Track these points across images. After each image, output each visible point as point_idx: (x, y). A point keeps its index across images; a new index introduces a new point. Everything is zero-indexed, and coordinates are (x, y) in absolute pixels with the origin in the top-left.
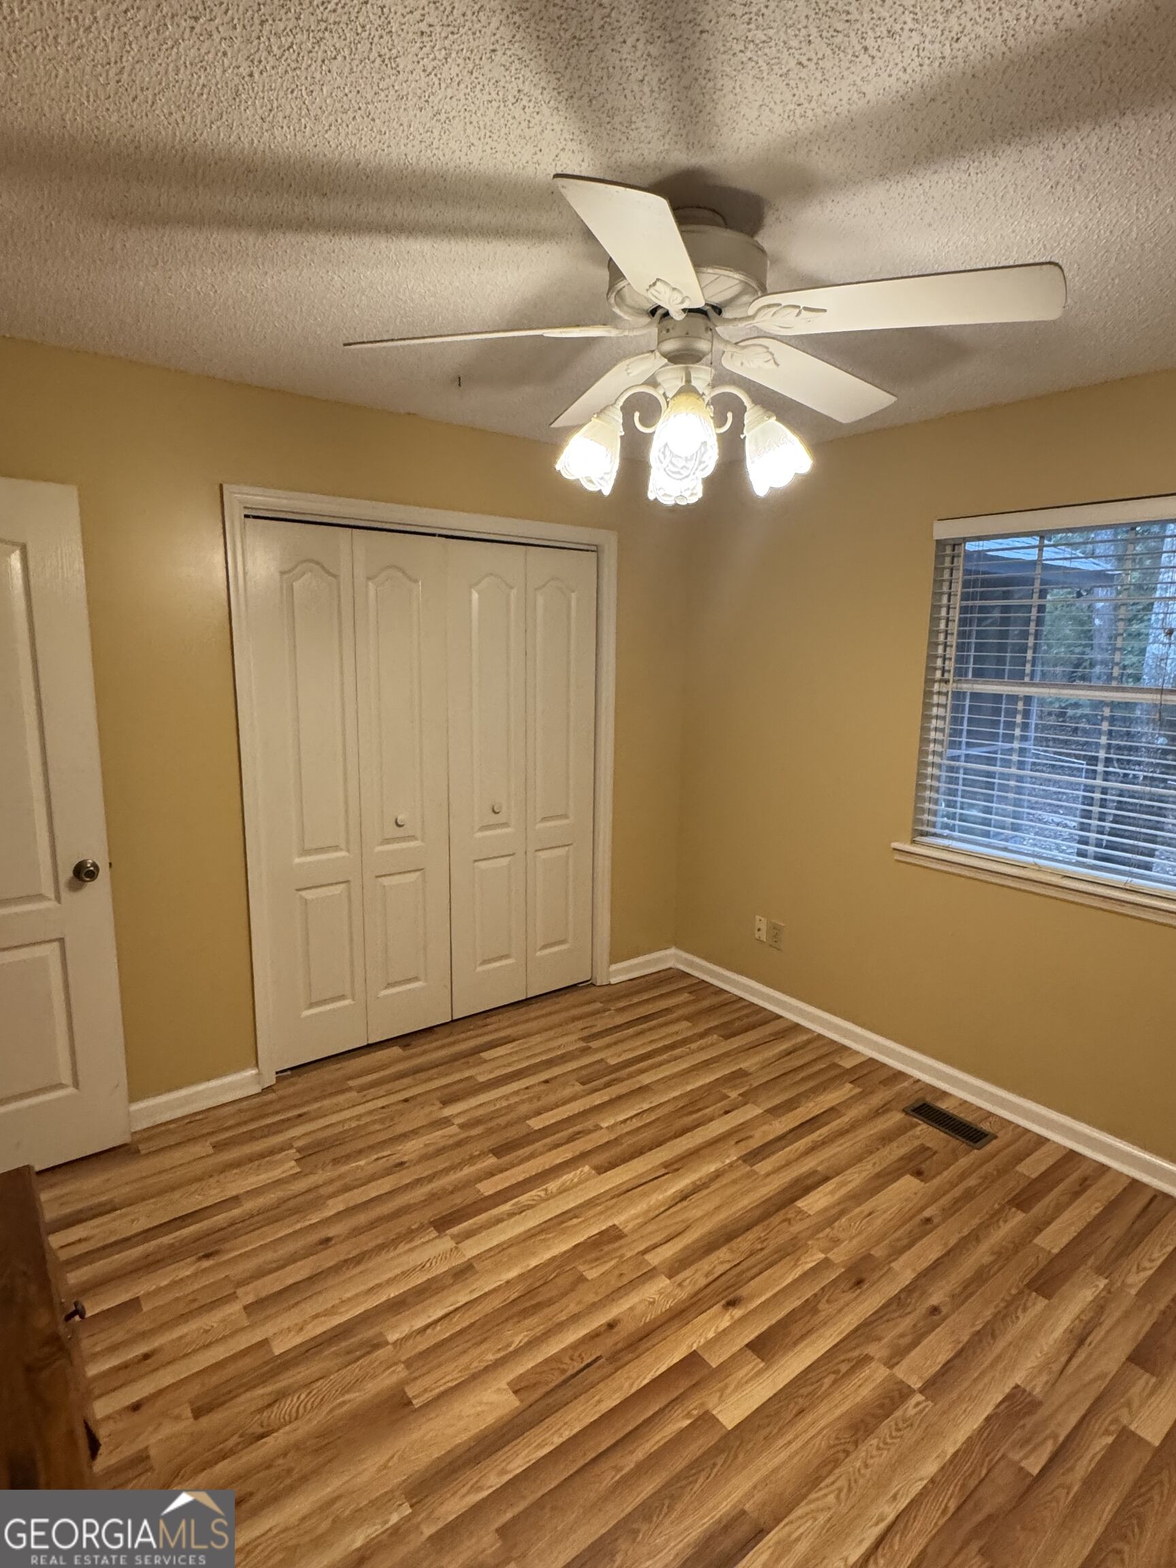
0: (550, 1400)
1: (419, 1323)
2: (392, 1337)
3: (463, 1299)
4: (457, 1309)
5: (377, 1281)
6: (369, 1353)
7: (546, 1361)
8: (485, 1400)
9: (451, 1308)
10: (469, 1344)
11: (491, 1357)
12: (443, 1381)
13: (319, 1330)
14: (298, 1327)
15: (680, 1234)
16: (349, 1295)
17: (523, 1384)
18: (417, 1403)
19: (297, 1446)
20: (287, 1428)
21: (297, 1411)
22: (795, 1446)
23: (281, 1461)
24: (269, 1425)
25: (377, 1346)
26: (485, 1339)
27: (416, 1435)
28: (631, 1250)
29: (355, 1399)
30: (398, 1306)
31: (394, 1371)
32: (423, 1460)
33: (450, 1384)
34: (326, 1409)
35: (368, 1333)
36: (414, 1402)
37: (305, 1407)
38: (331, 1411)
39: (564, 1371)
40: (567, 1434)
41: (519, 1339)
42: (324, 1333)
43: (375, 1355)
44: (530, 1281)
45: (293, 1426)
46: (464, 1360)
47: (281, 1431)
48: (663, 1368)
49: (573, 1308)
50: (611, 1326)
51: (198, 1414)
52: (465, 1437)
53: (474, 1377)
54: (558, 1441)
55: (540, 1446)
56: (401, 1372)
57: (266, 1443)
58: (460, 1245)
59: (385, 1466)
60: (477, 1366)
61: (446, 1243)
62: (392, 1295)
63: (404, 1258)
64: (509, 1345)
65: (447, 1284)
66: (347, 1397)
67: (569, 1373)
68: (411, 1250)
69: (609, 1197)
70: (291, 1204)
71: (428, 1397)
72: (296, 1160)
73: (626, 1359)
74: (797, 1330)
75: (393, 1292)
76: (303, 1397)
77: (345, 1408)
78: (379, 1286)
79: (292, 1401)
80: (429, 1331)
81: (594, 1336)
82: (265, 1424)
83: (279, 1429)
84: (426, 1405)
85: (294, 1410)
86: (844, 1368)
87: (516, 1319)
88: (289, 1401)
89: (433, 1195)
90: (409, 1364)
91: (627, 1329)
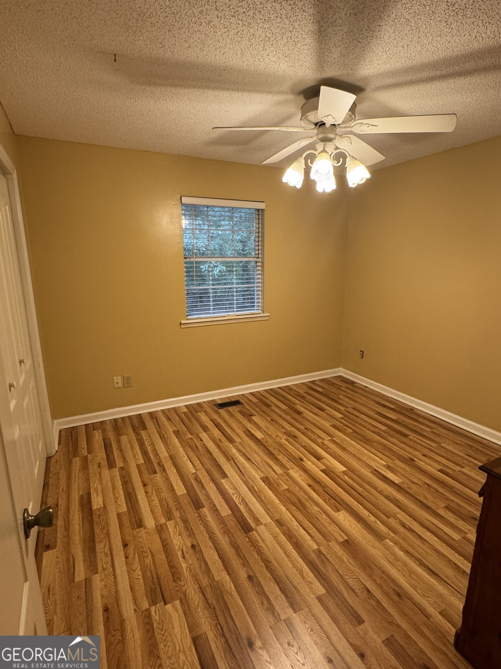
0: (341, 503)
1: (308, 537)
2: (315, 547)
3: (295, 523)
4: (301, 525)
5: (282, 553)
6: (324, 555)
7: (326, 503)
8: (343, 519)
9: (300, 527)
10: (319, 523)
11: (324, 516)
12: (336, 531)
13: (311, 575)
14: (309, 584)
15: (268, 464)
16: (290, 565)
17: (335, 509)
18: (346, 538)
19: (370, 576)
20: (363, 581)
21: (354, 578)
22: (351, 460)
23: (378, 582)
24: (363, 589)
25: (320, 552)
26: (317, 518)
27: (360, 539)
28: (274, 476)
29: (346, 558)
30: (298, 545)
31: (333, 546)
32: (369, 537)
33: (337, 528)
34: (353, 568)
35: (313, 556)
36: (346, 539)
37: (352, 576)
38: (353, 566)
39: (329, 499)
40: (353, 500)
41: (316, 509)
42: (312, 572)
43: (325, 553)
44: (288, 504)
45: (361, 579)
46: (326, 524)
47: (364, 583)
48: (327, 477)
49: (302, 493)
50: (310, 486)
51: (360, 621)
52: (358, 525)
53: (333, 522)
54: (356, 503)
55: (358, 507)
56: (333, 544)
57: (371, 589)
58: (263, 523)
59: (373, 547)
60: (328, 520)
61: (261, 529)
62: (292, 547)
63: (269, 543)
64: (319, 512)
65: (286, 528)
66: (346, 561)
67: (330, 497)
68: (263, 541)
69: (244, 477)
70: (212, 600)
71: (343, 534)
72: (165, 604)
73: (324, 484)
74: (312, 451)
75: (290, 547)
76: (348, 578)
77: (351, 561)
78: (285, 553)
79: (350, 581)
80: (312, 535)
81: (314, 490)
82: (362, 590)
83: (364, 584)
84: (347, 536)
85: (353, 580)
86: (325, 447)
87: (307, 509)
88: (350, 582)
89: (225, 532)
90: (328, 541)
91: (311, 482)
